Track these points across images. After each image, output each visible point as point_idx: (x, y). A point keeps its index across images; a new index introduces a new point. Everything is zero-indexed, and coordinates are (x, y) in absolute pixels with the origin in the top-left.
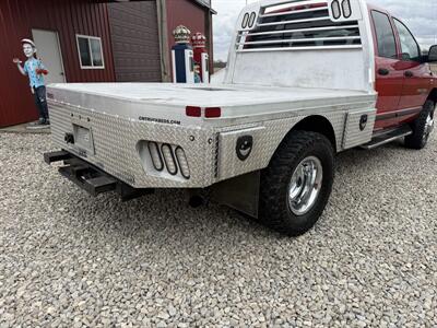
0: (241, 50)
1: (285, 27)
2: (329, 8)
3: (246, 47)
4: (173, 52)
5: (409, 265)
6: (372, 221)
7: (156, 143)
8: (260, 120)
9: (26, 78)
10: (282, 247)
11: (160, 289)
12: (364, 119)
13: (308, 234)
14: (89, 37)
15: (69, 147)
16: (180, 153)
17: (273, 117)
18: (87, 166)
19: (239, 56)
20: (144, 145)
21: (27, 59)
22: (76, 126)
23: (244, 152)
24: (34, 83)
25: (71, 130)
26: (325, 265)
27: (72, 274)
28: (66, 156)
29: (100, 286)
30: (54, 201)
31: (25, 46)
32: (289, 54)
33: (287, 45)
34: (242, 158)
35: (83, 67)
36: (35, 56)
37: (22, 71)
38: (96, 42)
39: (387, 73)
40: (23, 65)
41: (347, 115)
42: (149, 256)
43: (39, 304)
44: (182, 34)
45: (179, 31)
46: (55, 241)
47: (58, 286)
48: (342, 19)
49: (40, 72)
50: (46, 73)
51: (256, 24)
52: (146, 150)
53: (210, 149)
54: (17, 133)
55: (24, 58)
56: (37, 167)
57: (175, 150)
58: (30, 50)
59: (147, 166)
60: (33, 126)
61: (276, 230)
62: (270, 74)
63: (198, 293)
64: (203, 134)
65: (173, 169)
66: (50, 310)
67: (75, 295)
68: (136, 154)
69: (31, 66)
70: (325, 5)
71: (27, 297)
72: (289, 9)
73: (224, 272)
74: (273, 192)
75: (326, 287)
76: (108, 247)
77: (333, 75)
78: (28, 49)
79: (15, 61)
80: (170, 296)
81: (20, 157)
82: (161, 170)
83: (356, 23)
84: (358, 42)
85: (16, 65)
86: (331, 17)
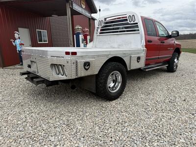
0: (98, 34)
1: (114, 25)
2: (128, 18)
3: (100, 33)
4: (75, 36)
5: (150, 109)
6: (143, 96)
7: (57, 65)
8: (93, 57)
9: (15, 47)
10: (106, 104)
11: (58, 116)
12: (139, 58)
13: (117, 100)
14: (42, 31)
15: (29, 70)
16: (64, 68)
17: (98, 56)
18: (35, 76)
19: (98, 37)
20: (53, 65)
21: (16, 39)
22: (32, 62)
23: (87, 67)
24: (18, 49)
25: (30, 63)
26: (119, 109)
27: (28, 113)
28: (28, 73)
29: (37, 116)
30: (24, 92)
31: (16, 34)
32: (115, 36)
33: (117, 32)
34: (87, 70)
35: (39, 43)
36: (19, 38)
37: (14, 44)
38: (44, 33)
39: (151, 42)
40: (14, 42)
41: (131, 57)
42: (56, 108)
43: (15, 121)
44: (78, 29)
45: (77, 28)
46: (22, 104)
47: (22, 116)
48: (132, 22)
49: (21, 44)
50: (23, 45)
51: (103, 25)
52: (54, 68)
53: (74, 66)
54: (11, 69)
55: (15, 39)
56: (18, 81)
57: (62, 66)
58: (17, 36)
59: (54, 73)
60: (17, 66)
61: (105, 99)
62: (109, 44)
63: (72, 117)
64: (71, 61)
65: (62, 74)
66: (19, 122)
67: (28, 118)
68: (50, 69)
69: (18, 42)
70: (126, 17)
71: (12, 119)
72: (115, 19)
73: (82, 111)
74: (101, 83)
75: (117, 115)
76: (42, 105)
77: (131, 43)
78: (16, 36)
79: (11, 40)
80: (61, 118)
81: (11, 77)
82: (58, 74)
83: (137, 23)
84: (138, 30)
85: (11, 42)
86: (128, 22)
